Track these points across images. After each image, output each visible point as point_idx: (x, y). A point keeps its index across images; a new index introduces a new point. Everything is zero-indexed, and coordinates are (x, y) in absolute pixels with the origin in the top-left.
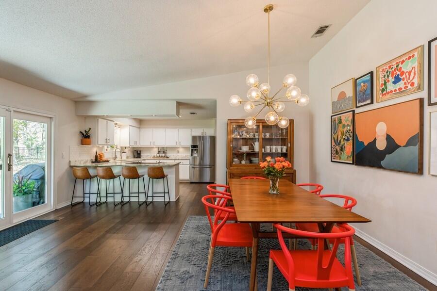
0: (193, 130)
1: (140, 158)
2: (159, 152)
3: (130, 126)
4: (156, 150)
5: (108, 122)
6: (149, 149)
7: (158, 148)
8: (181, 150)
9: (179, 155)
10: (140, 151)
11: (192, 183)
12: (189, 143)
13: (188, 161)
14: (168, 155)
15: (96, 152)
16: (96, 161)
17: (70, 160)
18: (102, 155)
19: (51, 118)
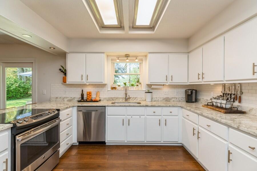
15: (82, 90)
16: (82, 99)
17: (52, 96)
18: (89, 94)
19: (33, 63)
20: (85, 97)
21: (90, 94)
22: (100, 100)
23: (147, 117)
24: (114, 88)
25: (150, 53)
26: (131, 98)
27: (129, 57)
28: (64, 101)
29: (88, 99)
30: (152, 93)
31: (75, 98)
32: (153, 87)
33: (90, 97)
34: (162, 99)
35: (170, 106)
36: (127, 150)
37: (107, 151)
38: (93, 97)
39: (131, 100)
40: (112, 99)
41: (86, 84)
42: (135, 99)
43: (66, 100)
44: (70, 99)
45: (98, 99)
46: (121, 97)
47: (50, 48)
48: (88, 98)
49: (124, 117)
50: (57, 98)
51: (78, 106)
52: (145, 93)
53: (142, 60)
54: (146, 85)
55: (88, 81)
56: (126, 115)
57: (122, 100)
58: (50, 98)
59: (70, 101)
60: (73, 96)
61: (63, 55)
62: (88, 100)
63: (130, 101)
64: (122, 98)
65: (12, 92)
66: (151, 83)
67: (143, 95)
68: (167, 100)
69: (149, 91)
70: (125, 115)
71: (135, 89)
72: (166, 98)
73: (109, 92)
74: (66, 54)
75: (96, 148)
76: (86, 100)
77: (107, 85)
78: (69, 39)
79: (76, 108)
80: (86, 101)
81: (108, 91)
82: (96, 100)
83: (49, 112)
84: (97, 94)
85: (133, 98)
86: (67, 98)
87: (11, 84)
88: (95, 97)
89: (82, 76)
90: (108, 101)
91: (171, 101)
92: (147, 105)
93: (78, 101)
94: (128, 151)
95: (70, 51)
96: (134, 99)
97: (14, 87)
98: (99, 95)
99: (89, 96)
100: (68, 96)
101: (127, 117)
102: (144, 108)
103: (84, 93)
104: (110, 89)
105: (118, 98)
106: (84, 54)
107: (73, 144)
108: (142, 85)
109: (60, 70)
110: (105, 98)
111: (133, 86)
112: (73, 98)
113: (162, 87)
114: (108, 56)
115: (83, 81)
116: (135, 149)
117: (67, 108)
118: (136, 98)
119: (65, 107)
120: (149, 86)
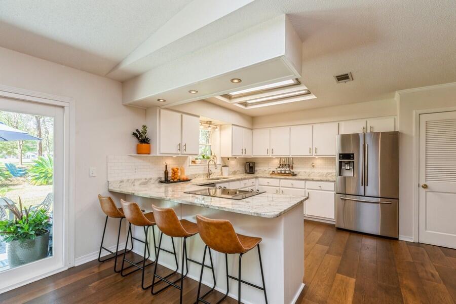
0: (342, 124)
1: (253, 173)
2: (281, 166)
3: (233, 125)
4: (277, 162)
5: (184, 116)
6: (267, 160)
7: (281, 158)
8: (318, 162)
9: (315, 170)
10: (254, 164)
11: (340, 229)
12: (335, 150)
13: (333, 183)
14: (295, 170)
15: (166, 166)
16: (165, 180)
20: (170, 175)
22: (191, 179)
27: (211, 124)
28: (134, 185)
30: (228, 166)
31: (151, 179)
40: (195, 176)
43: (137, 183)
44: (145, 181)
47: (159, 100)
50: (122, 182)
52: (223, 166)
54: (221, 158)
60: (149, 176)
81: (189, 166)
86: (138, 180)
100: (140, 177)
105: (200, 174)
106: (180, 115)
112: (147, 179)
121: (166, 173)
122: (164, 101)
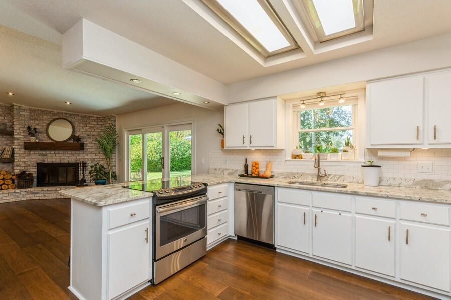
15: (246, 160)
16: (246, 174)
17: (211, 167)
18: (255, 165)
19: (191, 124)
20: (250, 169)
21: (257, 166)
22: (272, 177)
23: (357, 216)
24: (298, 156)
25: (369, 82)
26: (330, 175)
27: (325, 97)
28: (224, 174)
29: (253, 173)
30: (380, 167)
31: (237, 171)
32: (380, 154)
33: (257, 170)
34: (411, 183)
35: (420, 200)
36: (310, 271)
37: (276, 261)
38: (261, 170)
39: (329, 179)
40: (293, 175)
41: (250, 150)
42: (339, 178)
43: (226, 173)
44: (231, 171)
45: (268, 174)
46: (311, 173)
47: (204, 103)
48: (254, 171)
49: (307, 209)
50: (216, 170)
51: (236, 183)
52: (362, 166)
53: (357, 98)
54: (366, 151)
55: (252, 145)
56: (311, 206)
57: (311, 178)
58: (209, 170)
59: (230, 174)
60: (235, 168)
61: (220, 110)
62: (253, 175)
63: (326, 182)
64: (312, 175)
65: (186, 161)
66: (372, 145)
67: (358, 172)
68: (428, 185)
69: (373, 164)
70: (309, 206)
71: (339, 160)
72: (425, 180)
73: (288, 163)
74: (224, 107)
75: (259, 252)
76: (251, 175)
77: (283, 151)
78: (227, 85)
79: (233, 184)
80: (251, 177)
81: (286, 161)
82: (264, 176)
83: (194, 187)
84: (267, 167)
85: (335, 176)
86: (227, 170)
87: (185, 150)
88: (265, 170)
89: (243, 138)
90: (285, 178)
91: (439, 189)
92: (355, 192)
93: (240, 176)
94: (313, 273)
95: (229, 103)
96: (336, 179)
97: (188, 154)
98: (271, 168)
99: (254, 168)
100: (228, 168)
101: (312, 211)
102: (349, 197)
103: (248, 163)
104: (289, 158)
105: (303, 174)
106: (247, 105)
107: (230, 238)
108: (357, 151)
109: (218, 130)
110: (281, 174)
111: (336, 152)
112: (234, 170)
113: (408, 154)
114: (285, 101)
115: (244, 145)
116: (328, 274)
117: (219, 184)
118: (340, 176)
119: (217, 182)
120: (373, 152)
121: (246, 167)
122: (209, 103)
